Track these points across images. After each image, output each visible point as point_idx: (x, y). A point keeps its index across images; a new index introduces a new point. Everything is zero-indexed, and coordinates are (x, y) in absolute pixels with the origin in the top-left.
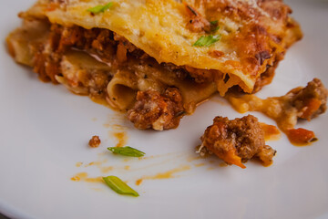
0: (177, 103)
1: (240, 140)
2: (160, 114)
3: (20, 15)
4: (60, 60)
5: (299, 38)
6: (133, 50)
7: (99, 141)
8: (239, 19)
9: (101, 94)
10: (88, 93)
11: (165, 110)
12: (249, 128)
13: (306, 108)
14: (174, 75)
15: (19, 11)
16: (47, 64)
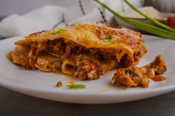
0: (98, 66)
1: (132, 75)
2: (91, 70)
3: (15, 44)
4: (37, 59)
5: (146, 52)
6: (74, 46)
7: (61, 84)
8: (120, 35)
9: (59, 70)
10: (52, 71)
11: (93, 68)
12: (135, 70)
13: (158, 67)
14: (94, 57)
15: (15, 42)
16: (30, 61)
